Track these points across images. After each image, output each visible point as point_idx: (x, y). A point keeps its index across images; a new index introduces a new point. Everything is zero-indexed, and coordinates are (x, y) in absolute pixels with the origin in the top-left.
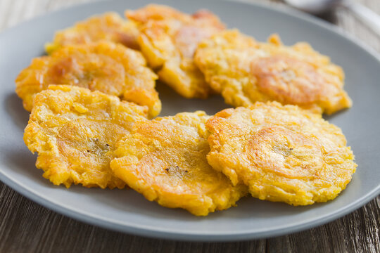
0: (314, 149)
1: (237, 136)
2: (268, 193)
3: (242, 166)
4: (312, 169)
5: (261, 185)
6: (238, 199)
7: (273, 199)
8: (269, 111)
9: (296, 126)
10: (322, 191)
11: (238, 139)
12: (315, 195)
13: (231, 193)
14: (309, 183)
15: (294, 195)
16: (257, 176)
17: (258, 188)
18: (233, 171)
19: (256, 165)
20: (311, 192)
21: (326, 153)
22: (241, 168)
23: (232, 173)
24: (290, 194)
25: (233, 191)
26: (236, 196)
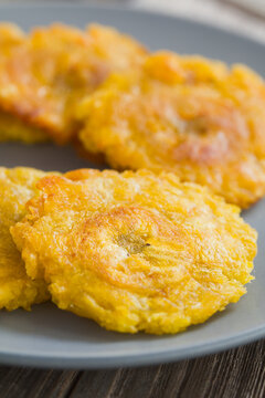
0: (184, 253)
1: (75, 208)
2: (73, 300)
3: (49, 252)
4: (161, 281)
5: (65, 286)
6: (32, 300)
7: (77, 311)
8: (153, 184)
9: (179, 215)
10: (156, 316)
11: (72, 213)
12: (144, 321)
13: (25, 288)
14: (145, 299)
15: (109, 312)
16: (67, 271)
17: (58, 289)
18: (33, 257)
19: (74, 255)
20: (140, 315)
21: (202, 263)
22: (46, 255)
23: (30, 258)
24: (102, 310)
25: (28, 285)
26: (31, 295)
